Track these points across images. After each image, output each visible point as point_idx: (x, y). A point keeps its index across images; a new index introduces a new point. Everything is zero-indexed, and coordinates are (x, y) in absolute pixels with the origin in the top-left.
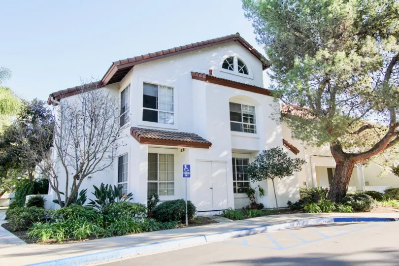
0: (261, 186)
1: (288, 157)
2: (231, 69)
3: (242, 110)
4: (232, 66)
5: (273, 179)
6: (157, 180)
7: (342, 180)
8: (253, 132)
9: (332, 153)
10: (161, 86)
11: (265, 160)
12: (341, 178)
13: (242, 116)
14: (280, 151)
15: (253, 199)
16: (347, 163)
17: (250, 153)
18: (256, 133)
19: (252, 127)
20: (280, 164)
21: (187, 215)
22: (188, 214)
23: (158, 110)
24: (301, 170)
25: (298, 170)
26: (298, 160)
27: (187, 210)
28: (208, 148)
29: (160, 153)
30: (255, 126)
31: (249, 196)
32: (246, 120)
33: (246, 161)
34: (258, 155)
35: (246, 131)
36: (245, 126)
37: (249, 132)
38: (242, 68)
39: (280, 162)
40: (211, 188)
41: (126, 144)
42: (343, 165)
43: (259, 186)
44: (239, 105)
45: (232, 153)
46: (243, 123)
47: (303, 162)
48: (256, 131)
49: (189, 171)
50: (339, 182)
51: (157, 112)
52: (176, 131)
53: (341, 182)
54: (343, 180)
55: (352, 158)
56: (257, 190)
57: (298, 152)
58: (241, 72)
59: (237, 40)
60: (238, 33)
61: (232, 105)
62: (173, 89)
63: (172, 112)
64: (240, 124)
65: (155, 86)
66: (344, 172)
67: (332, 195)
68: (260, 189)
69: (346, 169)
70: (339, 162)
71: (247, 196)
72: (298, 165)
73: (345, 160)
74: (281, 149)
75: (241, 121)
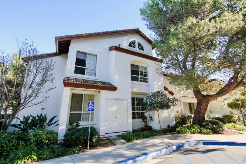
0: (151, 115)
1: (167, 97)
2: (133, 47)
3: (139, 69)
4: (135, 46)
5: (158, 111)
6: (81, 111)
7: (201, 112)
8: (146, 82)
9: (194, 94)
10: (88, 54)
11: (152, 98)
12: (201, 110)
13: (139, 73)
14: (163, 93)
15: (146, 123)
16: (205, 101)
17: (145, 94)
18: (148, 82)
19: (145, 79)
20: (163, 101)
21: (89, 141)
22: (90, 139)
23: (86, 68)
24: (176, 105)
25: (174, 105)
26: (174, 99)
27: (89, 136)
28: (115, 91)
29: (85, 94)
30: (147, 78)
31: (143, 121)
32: (141, 74)
33: (142, 99)
34: (148, 95)
35: (141, 81)
36: (141, 78)
37: (143, 82)
38: (140, 47)
39: (163, 100)
40: (116, 117)
41: (56, 88)
42: (202, 102)
43: (149, 115)
44: (138, 66)
45: (132, 94)
46: (140, 76)
47: (177, 100)
48: (148, 81)
49: (94, 107)
50: (200, 112)
51: (85, 69)
52: (97, 80)
53: (201, 113)
54: (203, 111)
55: (208, 98)
56: (148, 117)
57: (174, 94)
58: (140, 49)
59: (137, 32)
60: (138, 28)
61: (132, 65)
62: (96, 56)
63: (95, 69)
64: (138, 77)
65: (85, 53)
66: (203, 106)
67: (195, 121)
68: (150, 117)
69: (204, 104)
70: (199, 100)
71: (142, 121)
72: (174, 102)
73: (203, 99)
74: (163, 92)
75: (138, 75)
